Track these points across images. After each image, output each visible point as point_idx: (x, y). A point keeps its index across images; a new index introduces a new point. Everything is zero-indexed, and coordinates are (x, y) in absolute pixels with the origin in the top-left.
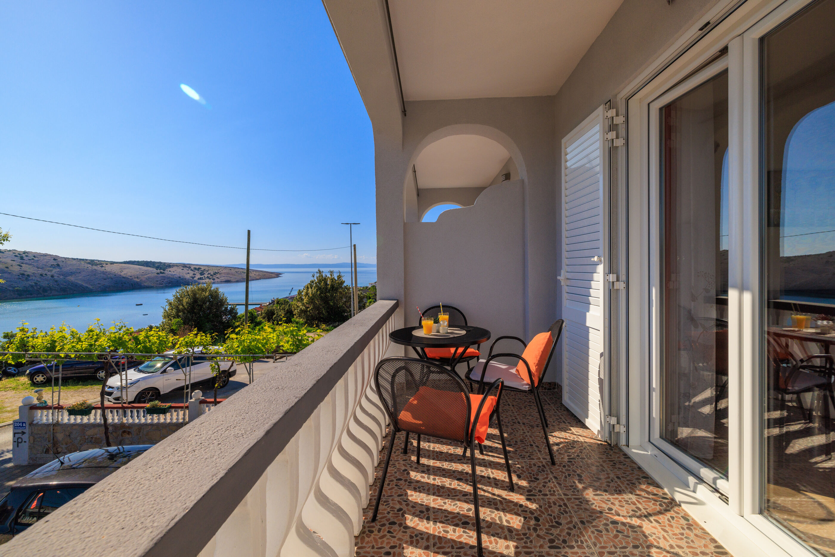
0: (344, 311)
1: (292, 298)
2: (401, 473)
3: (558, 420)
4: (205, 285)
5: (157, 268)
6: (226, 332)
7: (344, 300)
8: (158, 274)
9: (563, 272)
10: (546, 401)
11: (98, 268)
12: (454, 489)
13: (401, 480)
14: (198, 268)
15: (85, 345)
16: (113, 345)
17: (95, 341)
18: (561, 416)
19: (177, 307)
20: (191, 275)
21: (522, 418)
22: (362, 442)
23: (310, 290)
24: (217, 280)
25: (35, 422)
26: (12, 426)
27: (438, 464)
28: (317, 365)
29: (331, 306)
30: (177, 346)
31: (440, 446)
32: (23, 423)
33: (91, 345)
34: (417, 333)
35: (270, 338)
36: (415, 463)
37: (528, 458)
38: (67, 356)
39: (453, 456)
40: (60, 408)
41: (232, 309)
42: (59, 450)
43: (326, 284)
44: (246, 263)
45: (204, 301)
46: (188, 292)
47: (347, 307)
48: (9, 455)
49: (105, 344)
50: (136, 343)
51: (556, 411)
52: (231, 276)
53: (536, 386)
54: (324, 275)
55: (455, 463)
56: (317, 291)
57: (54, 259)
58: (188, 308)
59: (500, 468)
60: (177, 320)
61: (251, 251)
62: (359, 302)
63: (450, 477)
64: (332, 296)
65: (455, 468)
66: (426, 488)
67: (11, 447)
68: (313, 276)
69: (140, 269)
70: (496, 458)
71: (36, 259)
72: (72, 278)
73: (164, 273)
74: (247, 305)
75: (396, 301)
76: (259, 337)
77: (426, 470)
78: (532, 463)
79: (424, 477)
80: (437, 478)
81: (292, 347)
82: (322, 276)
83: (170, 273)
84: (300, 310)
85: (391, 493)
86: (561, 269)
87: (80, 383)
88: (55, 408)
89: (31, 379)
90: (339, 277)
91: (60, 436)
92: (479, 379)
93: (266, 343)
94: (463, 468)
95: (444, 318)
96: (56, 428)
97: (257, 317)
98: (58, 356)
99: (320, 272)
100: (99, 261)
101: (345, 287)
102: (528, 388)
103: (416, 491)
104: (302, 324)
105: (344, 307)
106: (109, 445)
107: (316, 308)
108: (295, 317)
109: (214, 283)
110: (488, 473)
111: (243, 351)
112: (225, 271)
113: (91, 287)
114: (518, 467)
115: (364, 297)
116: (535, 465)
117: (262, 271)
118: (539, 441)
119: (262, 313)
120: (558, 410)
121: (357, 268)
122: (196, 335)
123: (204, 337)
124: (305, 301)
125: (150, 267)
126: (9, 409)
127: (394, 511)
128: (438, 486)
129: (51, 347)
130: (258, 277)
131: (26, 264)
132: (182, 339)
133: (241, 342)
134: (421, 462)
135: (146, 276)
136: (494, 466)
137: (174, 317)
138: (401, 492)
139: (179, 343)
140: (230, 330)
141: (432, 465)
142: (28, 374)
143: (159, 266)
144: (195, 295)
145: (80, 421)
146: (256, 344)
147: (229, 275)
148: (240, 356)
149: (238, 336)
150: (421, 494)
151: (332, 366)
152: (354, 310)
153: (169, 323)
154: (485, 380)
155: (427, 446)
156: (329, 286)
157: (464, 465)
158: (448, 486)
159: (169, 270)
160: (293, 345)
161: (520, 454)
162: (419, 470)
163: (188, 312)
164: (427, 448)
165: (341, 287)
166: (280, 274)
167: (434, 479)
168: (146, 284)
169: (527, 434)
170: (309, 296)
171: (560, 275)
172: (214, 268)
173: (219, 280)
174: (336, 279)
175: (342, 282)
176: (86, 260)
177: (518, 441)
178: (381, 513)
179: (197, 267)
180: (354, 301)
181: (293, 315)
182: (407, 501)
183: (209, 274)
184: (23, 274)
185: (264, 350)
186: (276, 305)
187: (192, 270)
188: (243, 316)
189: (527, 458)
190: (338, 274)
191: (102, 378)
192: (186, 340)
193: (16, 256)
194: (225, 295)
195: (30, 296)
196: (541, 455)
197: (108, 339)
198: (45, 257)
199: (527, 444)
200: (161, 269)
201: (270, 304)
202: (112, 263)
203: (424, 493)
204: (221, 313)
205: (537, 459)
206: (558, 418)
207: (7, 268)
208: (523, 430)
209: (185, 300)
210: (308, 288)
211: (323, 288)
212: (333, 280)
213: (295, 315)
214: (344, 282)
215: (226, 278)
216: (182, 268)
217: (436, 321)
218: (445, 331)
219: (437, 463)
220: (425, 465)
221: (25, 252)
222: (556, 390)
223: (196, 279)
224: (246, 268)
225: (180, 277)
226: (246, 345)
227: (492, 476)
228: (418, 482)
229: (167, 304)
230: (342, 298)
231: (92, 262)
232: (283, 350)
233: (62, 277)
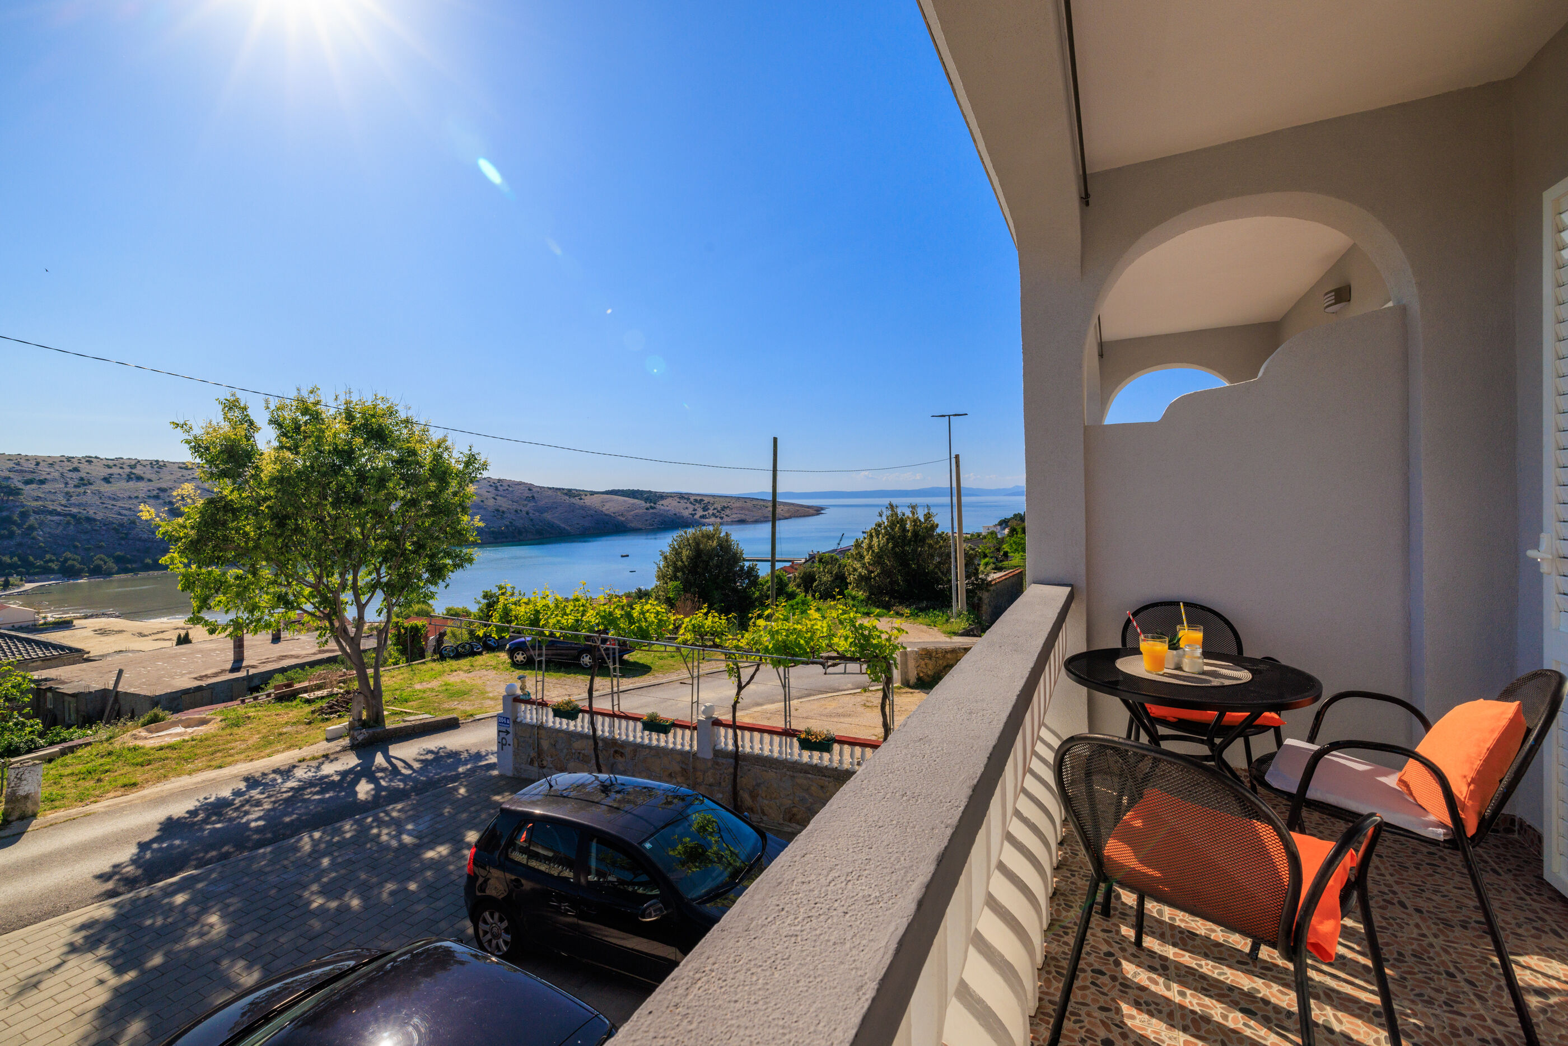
0: (938, 581)
1: (843, 552)
2: (1101, 958)
3: (1535, 924)
4: (711, 528)
5: (646, 500)
6: (750, 615)
7: (937, 559)
8: (647, 509)
9: (1545, 539)
10: (1486, 862)
11: (575, 500)
12: (1234, 1031)
13: (1101, 973)
14: (701, 501)
15: (570, 620)
16: (603, 623)
17: (582, 616)
18: (1542, 914)
19: (675, 564)
20: (690, 511)
21: (1410, 895)
22: (1018, 877)
23: (875, 540)
24: (726, 519)
25: (519, 720)
26: (496, 719)
27: (1187, 959)
28: (961, 747)
29: (914, 570)
30: (682, 631)
31: (1187, 917)
32: (507, 718)
33: (577, 621)
34: (1127, 665)
35: (817, 629)
36: (1130, 942)
37: (1445, 1008)
38: (552, 634)
39: (1222, 949)
40: (543, 704)
41: (751, 569)
42: (545, 763)
43: (904, 530)
44: (771, 491)
45: (711, 554)
46: (688, 540)
47: (942, 573)
48: (493, 759)
49: (594, 621)
50: (630, 622)
51: (1523, 895)
52: (747, 512)
53: (1470, 834)
54: (899, 511)
55: (1230, 966)
56: (888, 543)
57: (530, 490)
58: (689, 565)
59: (1358, 1011)
60: (676, 583)
61: (779, 473)
62: (966, 565)
63: (1222, 999)
64: (914, 551)
65: (1232, 981)
66: (1166, 1010)
67: (495, 748)
68: (881, 515)
69: (625, 501)
70: (1344, 984)
71: (511, 489)
72: (548, 516)
73: (655, 508)
74: (773, 561)
75: (1069, 589)
76: (799, 627)
77: (1158, 967)
78: (1458, 1024)
79: (1157, 983)
80: (1188, 992)
81: (853, 649)
82: (896, 514)
83: (662, 507)
84: (858, 576)
85: (1084, 997)
86: (1540, 529)
87: (563, 669)
88: (539, 704)
89: (511, 657)
90: (928, 516)
91: (545, 744)
92: (1294, 790)
93: (811, 639)
94: (1254, 985)
95: (1191, 637)
96: (541, 732)
97: (788, 585)
98: (542, 633)
99: (891, 506)
100: (577, 490)
101: (940, 535)
102: (1445, 834)
103: (1141, 1010)
104: (862, 601)
105: (936, 573)
106: (600, 771)
107: (886, 573)
108: (850, 587)
109: (721, 524)
110: (1324, 1015)
111: (777, 649)
112: (738, 504)
113: (568, 528)
114: (1415, 1024)
115: (976, 555)
116: (1468, 1032)
117: (793, 504)
118: (1475, 968)
119: (795, 577)
120: (1529, 894)
121: (962, 498)
122: (706, 614)
123: (717, 619)
124: (867, 559)
125: (637, 498)
126: (491, 695)
127: (1095, 1041)
128: (1193, 1012)
129: (535, 622)
130: (787, 515)
131: (501, 496)
132: (687, 619)
133: (773, 634)
134: (1144, 945)
135: (633, 513)
136: (1341, 1004)
137: (671, 580)
138: (1106, 1002)
139: (684, 626)
140: (757, 612)
141: (1171, 957)
142: (508, 650)
143: (649, 497)
144: (698, 544)
145: (565, 727)
146: (796, 639)
147: (743, 512)
148: (772, 658)
149: (768, 623)
150: (1154, 1021)
151: (991, 754)
152: (957, 580)
153: (664, 588)
154: (1314, 793)
155: (1155, 911)
156: (910, 534)
157: (1256, 979)
158: (1218, 1018)
159: (661, 502)
160: (856, 645)
161: (1417, 991)
162: (1142, 963)
163: (690, 572)
164: (1155, 915)
165: (932, 536)
166: (822, 509)
167: (1182, 994)
168: (633, 525)
169: (1432, 939)
170: (873, 551)
171: (1536, 546)
172: (721, 499)
173: (729, 519)
174: (923, 520)
175: (933, 525)
176: (563, 489)
177: (1408, 951)
178: (1066, 1037)
179: (699, 498)
180: (956, 561)
181: (847, 585)
182: (1122, 1028)
183: (714, 509)
184: (498, 510)
185: (808, 650)
186: (817, 564)
187: (691, 503)
188: (767, 582)
189: (1440, 1006)
190: (926, 511)
191: (586, 665)
192: (693, 622)
193: (491, 486)
194: (740, 546)
195: (505, 540)
196: (1486, 1009)
197: (597, 614)
198: (519, 487)
199: (1434, 968)
200: (651, 502)
201: (806, 561)
202: (592, 493)
203: (1161, 1020)
204: (734, 575)
205: (1473, 1017)
206: (1532, 916)
207: (482, 501)
208: (1417, 926)
209: (685, 553)
210: (871, 536)
211: (899, 536)
212: (915, 521)
213: (850, 583)
214: (937, 525)
215: (739, 516)
216: (678, 500)
217: (1174, 646)
218: (1196, 669)
219: (1183, 956)
220: (1155, 953)
221: (499, 481)
222: (1516, 836)
223: (697, 517)
224: (771, 498)
225: (675, 514)
226: (780, 639)
227: (1337, 1027)
228: (1143, 989)
229: (661, 558)
230: (932, 556)
231: (569, 493)
232: (838, 653)
233: (537, 514)
